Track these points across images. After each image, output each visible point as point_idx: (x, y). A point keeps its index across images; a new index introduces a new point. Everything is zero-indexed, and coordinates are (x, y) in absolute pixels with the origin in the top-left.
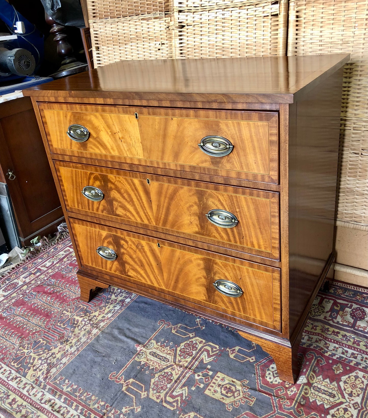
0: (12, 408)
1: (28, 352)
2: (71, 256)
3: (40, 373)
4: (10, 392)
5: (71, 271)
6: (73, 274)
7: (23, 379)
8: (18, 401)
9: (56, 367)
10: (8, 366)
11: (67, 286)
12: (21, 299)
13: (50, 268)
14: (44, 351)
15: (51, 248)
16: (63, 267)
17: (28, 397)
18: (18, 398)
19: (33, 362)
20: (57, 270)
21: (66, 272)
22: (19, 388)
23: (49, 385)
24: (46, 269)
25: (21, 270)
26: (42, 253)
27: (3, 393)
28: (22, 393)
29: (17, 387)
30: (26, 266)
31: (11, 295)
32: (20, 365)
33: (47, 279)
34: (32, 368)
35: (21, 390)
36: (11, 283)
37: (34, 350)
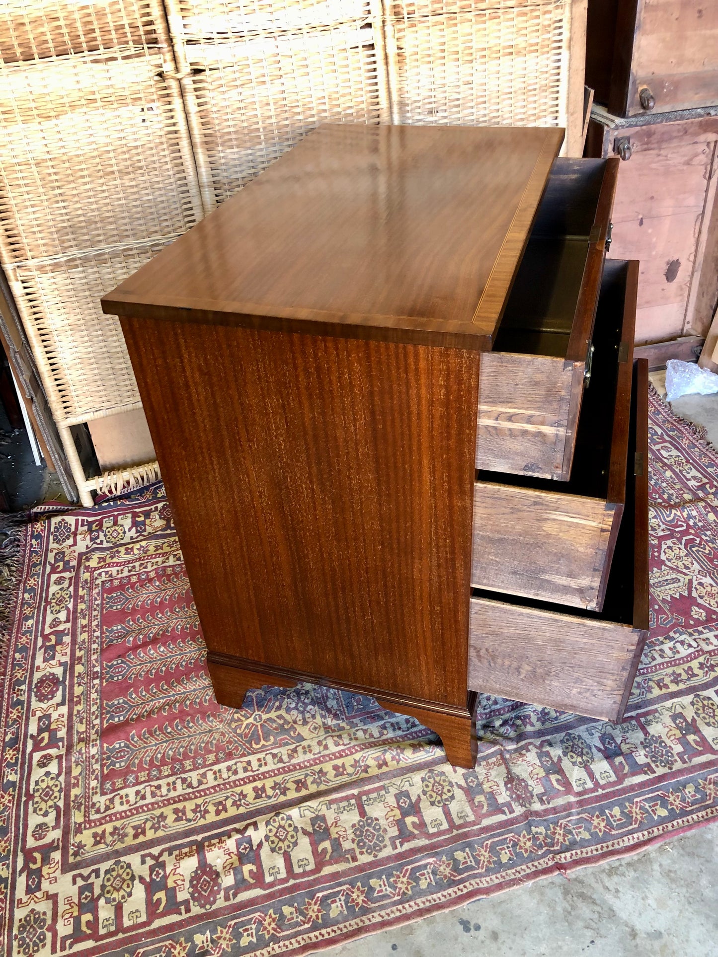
0: (350, 775)
1: (255, 719)
2: (86, 581)
3: (319, 720)
4: (317, 768)
5: (127, 599)
6: (142, 599)
7: (304, 743)
8: (343, 764)
9: (328, 698)
10: (254, 753)
11: (160, 615)
12: (105, 684)
13: (75, 619)
14: (278, 700)
15: (20, 595)
16: (98, 602)
17: (348, 749)
18: (339, 762)
19: (285, 720)
20: (95, 613)
21: (122, 605)
22: (320, 753)
23: (354, 717)
24: (69, 625)
25: (17, 656)
26: (14, 611)
27: (306, 777)
28: (333, 754)
29: (314, 754)
30: (16, 645)
31: (71, 694)
32: (272, 738)
33: (102, 633)
34: (295, 726)
35: (327, 752)
36: (35, 682)
37: (259, 711)
